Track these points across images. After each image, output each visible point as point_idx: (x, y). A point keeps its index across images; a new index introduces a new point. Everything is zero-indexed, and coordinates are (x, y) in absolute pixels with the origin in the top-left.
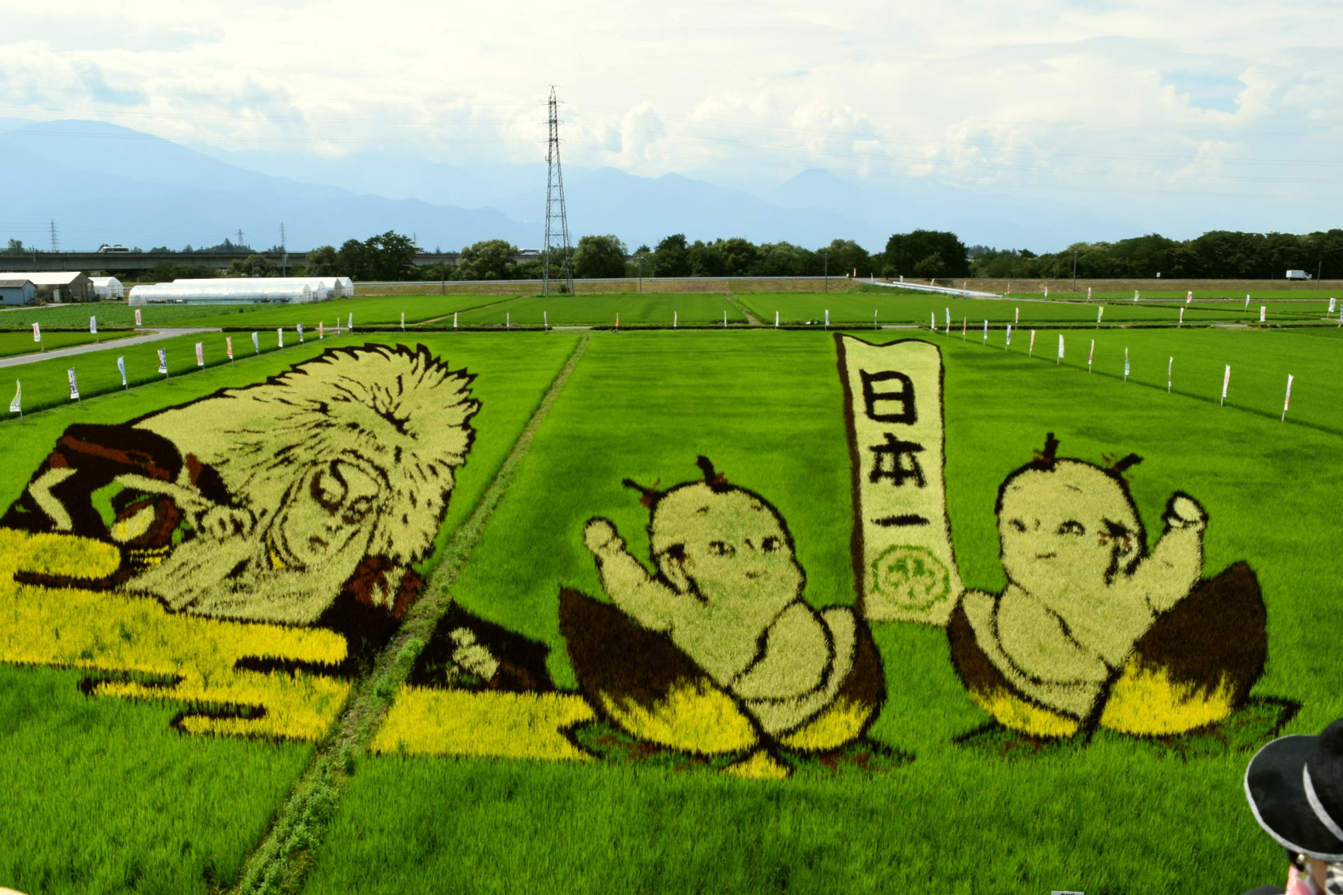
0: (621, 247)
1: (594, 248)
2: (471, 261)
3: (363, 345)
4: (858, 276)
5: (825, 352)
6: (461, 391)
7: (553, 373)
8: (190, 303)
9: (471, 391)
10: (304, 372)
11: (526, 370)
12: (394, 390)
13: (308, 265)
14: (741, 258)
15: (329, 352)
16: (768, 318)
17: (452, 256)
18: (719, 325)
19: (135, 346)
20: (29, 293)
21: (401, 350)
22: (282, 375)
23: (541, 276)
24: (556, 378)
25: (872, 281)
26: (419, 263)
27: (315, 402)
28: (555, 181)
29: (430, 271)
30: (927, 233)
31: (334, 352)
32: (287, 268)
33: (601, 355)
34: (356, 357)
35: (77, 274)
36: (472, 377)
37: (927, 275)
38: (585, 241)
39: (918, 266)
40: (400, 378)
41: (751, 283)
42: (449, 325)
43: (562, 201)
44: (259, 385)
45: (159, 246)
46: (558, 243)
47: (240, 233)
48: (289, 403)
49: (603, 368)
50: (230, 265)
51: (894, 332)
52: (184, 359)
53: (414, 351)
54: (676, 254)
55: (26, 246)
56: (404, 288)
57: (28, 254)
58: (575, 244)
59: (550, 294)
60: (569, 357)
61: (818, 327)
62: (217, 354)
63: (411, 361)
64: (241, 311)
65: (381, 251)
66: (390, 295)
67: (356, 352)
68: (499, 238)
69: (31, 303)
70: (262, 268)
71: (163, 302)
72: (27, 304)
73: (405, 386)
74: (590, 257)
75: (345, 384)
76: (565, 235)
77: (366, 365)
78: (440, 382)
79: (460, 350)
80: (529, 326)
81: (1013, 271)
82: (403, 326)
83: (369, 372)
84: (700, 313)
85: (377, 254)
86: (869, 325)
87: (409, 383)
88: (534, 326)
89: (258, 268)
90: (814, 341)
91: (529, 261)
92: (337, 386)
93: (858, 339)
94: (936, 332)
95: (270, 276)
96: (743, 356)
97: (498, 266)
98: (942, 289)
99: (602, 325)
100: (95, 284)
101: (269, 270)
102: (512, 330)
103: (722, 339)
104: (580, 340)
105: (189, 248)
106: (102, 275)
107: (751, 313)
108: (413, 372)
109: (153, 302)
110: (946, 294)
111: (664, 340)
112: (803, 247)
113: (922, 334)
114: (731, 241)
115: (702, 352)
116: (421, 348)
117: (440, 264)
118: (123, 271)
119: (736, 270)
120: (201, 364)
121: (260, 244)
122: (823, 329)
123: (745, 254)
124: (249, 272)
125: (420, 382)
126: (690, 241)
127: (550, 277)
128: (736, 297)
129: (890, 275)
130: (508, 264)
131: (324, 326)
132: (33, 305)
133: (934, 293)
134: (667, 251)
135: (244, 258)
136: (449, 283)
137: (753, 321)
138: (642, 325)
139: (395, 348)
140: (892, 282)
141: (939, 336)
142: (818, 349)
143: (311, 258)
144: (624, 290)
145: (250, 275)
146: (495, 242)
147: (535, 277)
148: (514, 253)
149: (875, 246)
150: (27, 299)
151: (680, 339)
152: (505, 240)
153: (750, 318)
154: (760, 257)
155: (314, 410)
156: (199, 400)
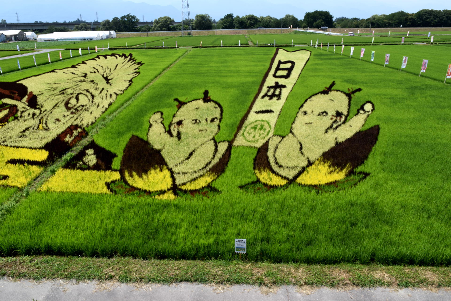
3: (111, 54)
4: (293, 27)
6: (135, 69)
9: (139, 69)
12: (113, 69)
14: (252, 22)
15: (98, 56)
21: (123, 55)
22: (78, 64)
25: (298, 29)
27: (84, 73)
31: (100, 57)
34: (106, 58)
36: (142, 64)
39: (315, 24)
40: (117, 65)
41: (256, 31)
42: (143, 47)
44: (68, 68)
48: (75, 74)
53: (127, 56)
54: (229, 21)
63: (124, 59)
67: (107, 56)
75: (97, 67)
78: (130, 66)
80: (171, 47)
87: (119, 66)
92: (94, 68)
99: (196, 46)
102: (164, 48)
107: (252, 41)
108: (123, 63)
116: (130, 55)
123: (254, 20)
125: (123, 66)
129: (305, 27)
133: (319, 34)
139: (121, 55)
140: (305, 30)
154: (259, 21)
155: (82, 76)
156: (44, 73)
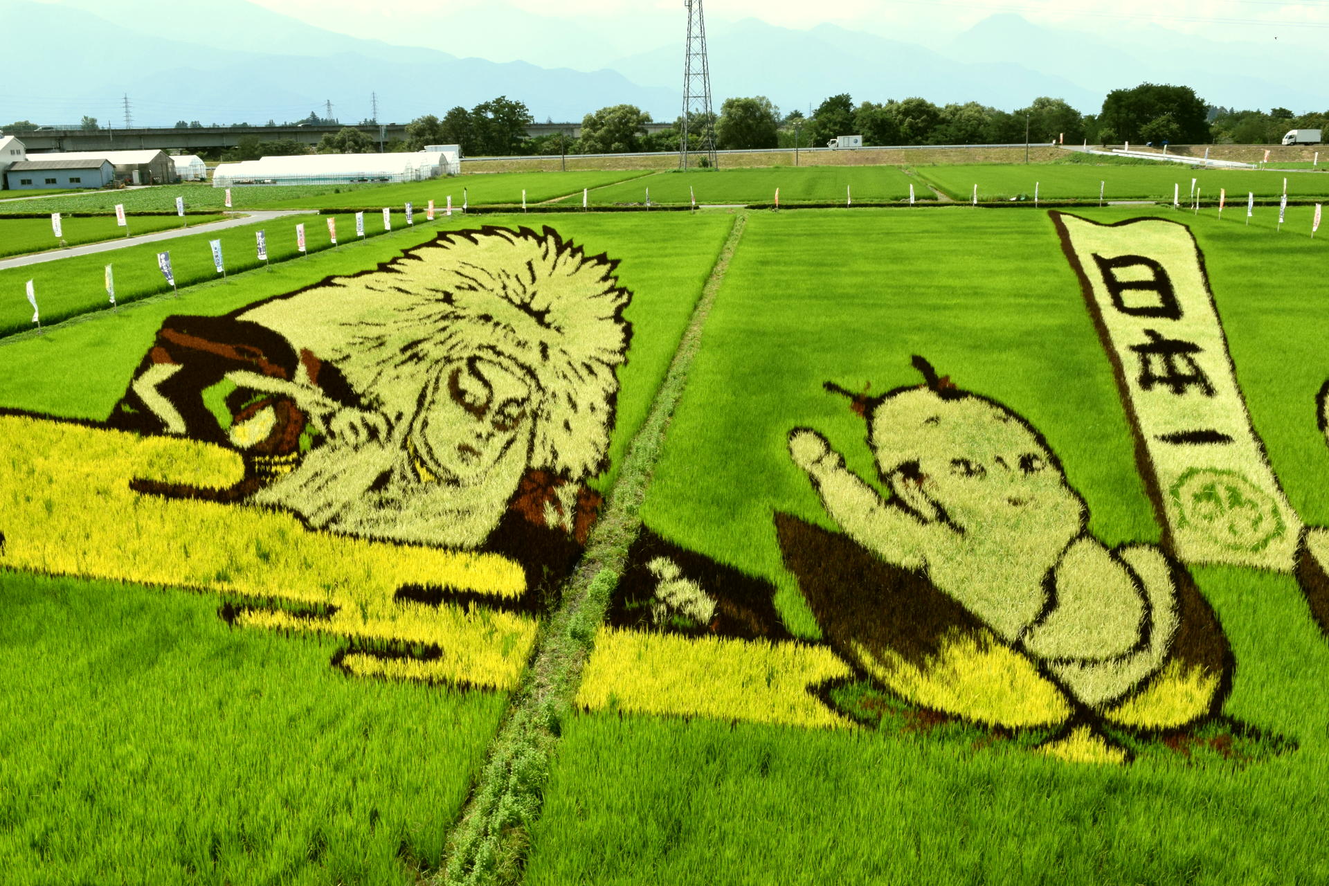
0: (772, 111)
1: (740, 112)
2: (595, 131)
3: (480, 228)
4: (1066, 143)
5: (1041, 233)
6: (605, 279)
7: (712, 257)
8: (279, 184)
9: (616, 278)
10: (419, 258)
11: (677, 255)
12: (526, 277)
13: (408, 140)
14: (920, 123)
15: (442, 235)
16: (962, 193)
17: (570, 127)
18: (901, 202)
19: (226, 230)
20: (107, 174)
21: (525, 233)
22: (394, 261)
23: (678, 149)
24: (716, 264)
25: (1084, 149)
26: (533, 136)
27: (437, 291)
28: (696, 31)
29: (547, 143)
30: (1157, 88)
31: (448, 236)
32: (385, 143)
33: (763, 238)
34: (476, 242)
35: (157, 152)
36: (615, 263)
37: (1157, 142)
38: (730, 105)
39: (1144, 129)
40: (529, 264)
41: (933, 153)
42: (577, 205)
43: (704, 55)
44: (370, 272)
45: (239, 123)
46: (697, 108)
47: (329, 104)
48: (407, 292)
49: (770, 252)
50: (321, 141)
51: (1124, 209)
52: (284, 244)
53: (541, 234)
54: (839, 119)
55: (102, 124)
56: (518, 163)
57: (103, 131)
58: (718, 111)
59: (689, 168)
60: (726, 240)
61: (1026, 203)
62: (318, 237)
63: (540, 245)
64: (337, 191)
65: (491, 120)
66: (501, 172)
67: (473, 235)
68: (627, 103)
69: (110, 186)
70: (356, 143)
71: (250, 183)
72: (106, 187)
73: (537, 274)
74: (736, 124)
75: (467, 271)
76: (707, 97)
77: (488, 250)
78: (578, 269)
79: (595, 233)
80: (671, 205)
81: (1268, 134)
82: (524, 206)
83: (492, 257)
84: (874, 188)
85: (485, 123)
86: (1090, 201)
87: (542, 269)
88: (677, 205)
89: (351, 143)
90: (1024, 220)
91: (663, 130)
92: (458, 273)
93: (1080, 218)
94: (1179, 209)
95: (365, 152)
96: (939, 238)
97: (626, 136)
98: (1177, 158)
99: (759, 203)
100: (176, 164)
101: (363, 145)
102: (651, 209)
103: (907, 218)
104: (735, 219)
105: (271, 122)
106: (182, 153)
107: (939, 188)
108: (544, 257)
109: (238, 183)
110: (1181, 164)
111: (836, 220)
112: (997, 108)
113: (1161, 212)
114: (908, 102)
115: (887, 234)
116: (548, 231)
117: (560, 135)
118: (204, 149)
119: (912, 138)
120: (302, 249)
121: (349, 116)
122: (1033, 206)
123: (925, 117)
124: (341, 148)
125: (554, 268)
126: (857, 103)
127: (688, 149)
128: (915, 169)
129: (1107, 142)
130: (638, 135)
131: (435, 206)
132: (112, 188)
133: (1166, 163)
134: (829, 115)
135: (336, 132)
136: (569, 158)
137: (943, 198)
138: (806, 202)
139: (518, 231)
140: (1111, 149)
141: (1184, 214)
142: (1034, 230)
143: (411, 130)
144: (777, 162)
145: (343, 151)
146: (622, 107)
147: (669, 149)
148: (643, 122)
149: (1090, 105)
150: (105, 181)
151: (857, 219)
152: (634, 105)
153: (938, 194)
154: (944, 121)
155: (437, 300)
156: (305, 289)
